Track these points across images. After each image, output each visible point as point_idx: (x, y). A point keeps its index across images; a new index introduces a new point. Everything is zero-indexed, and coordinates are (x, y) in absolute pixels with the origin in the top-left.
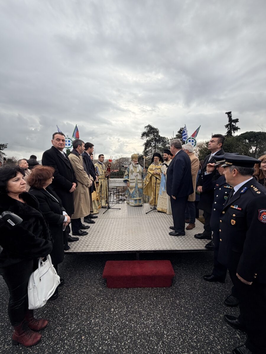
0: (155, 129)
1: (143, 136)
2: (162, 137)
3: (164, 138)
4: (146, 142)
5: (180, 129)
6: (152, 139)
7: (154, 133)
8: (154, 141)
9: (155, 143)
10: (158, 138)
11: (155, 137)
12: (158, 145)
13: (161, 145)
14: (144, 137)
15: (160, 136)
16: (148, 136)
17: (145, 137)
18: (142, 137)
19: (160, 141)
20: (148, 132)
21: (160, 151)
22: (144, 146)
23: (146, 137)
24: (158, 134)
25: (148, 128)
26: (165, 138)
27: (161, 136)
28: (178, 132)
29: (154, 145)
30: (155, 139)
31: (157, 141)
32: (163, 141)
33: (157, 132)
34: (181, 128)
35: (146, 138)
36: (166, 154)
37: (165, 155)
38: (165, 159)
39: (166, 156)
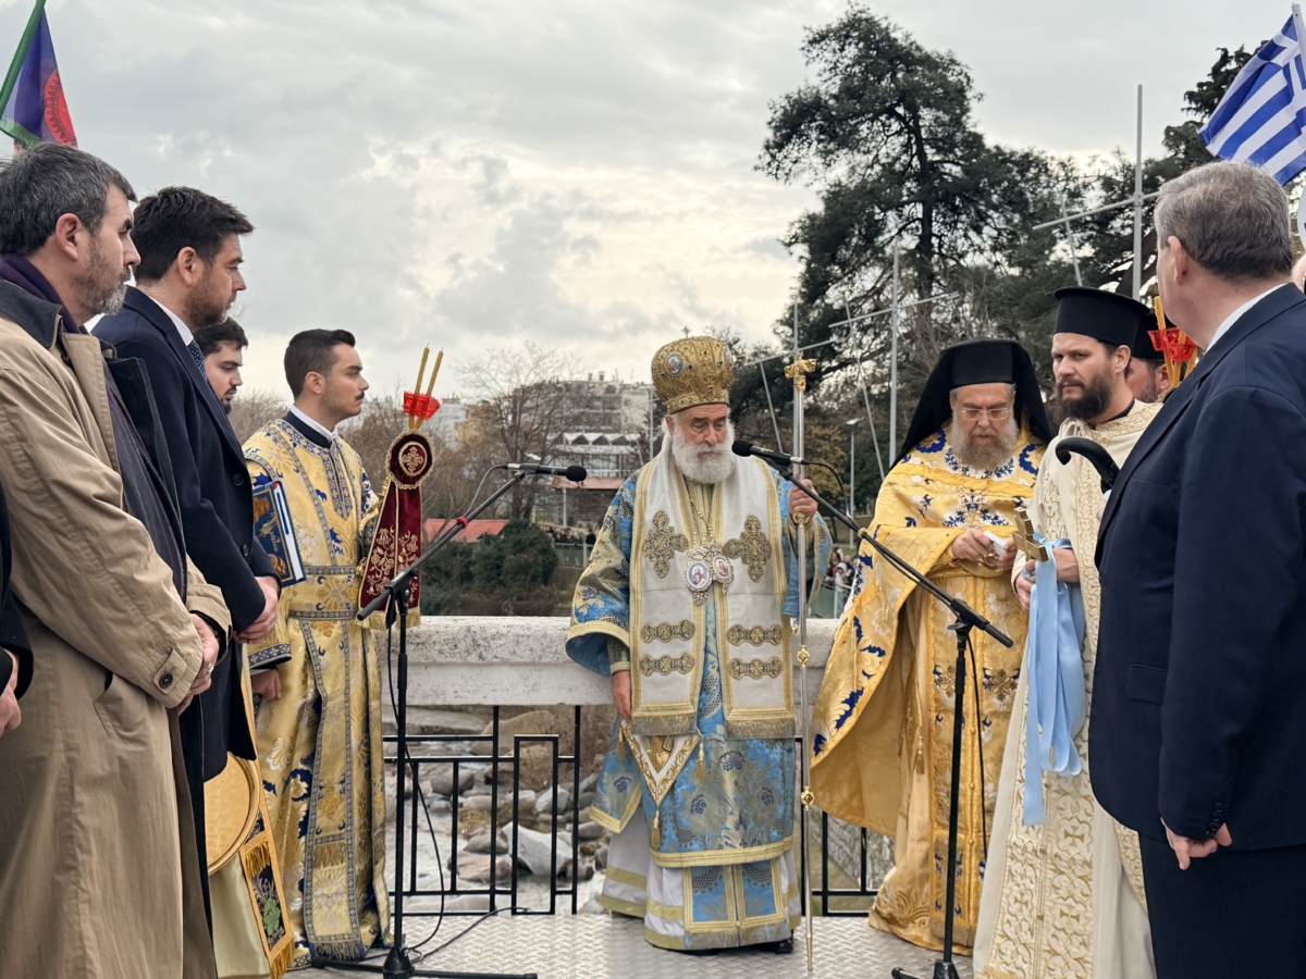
0: (928, 62)
1: (787, 139)
2: (1001, 159)
3: (1026, 162)
4: (818, 208)
5: (1216, 71)
6: (893, 176)
7: (913, 109)
8: (914, 198)
9: (926, 221)
10: (956, 170)
11: (922, 155)
12: (962, 245)
13: (994, 249)
14: (792, 150)
15: (978, 138)
16: (848, 141)
17: (807, 154)
18: (780, 146)
19: (983, 194)
20: (849, 91)
21: (976, 313)
22: (801, 249)
23: (826, 153)
24: (957, 122)
25: (852, 51)
26: (1043, 167)
27: (990, 142)
28: (1191, 96)
29: (910, 241)
30: (928, 172)
31: (947, 200)
32: (1015, 201)
33: (954, 98)
34: (1225, 59)
35: (817, 161)
36: (1084, 343)
37: (1076, 355)
38: (1076, 394)
39: (1083, 369)
